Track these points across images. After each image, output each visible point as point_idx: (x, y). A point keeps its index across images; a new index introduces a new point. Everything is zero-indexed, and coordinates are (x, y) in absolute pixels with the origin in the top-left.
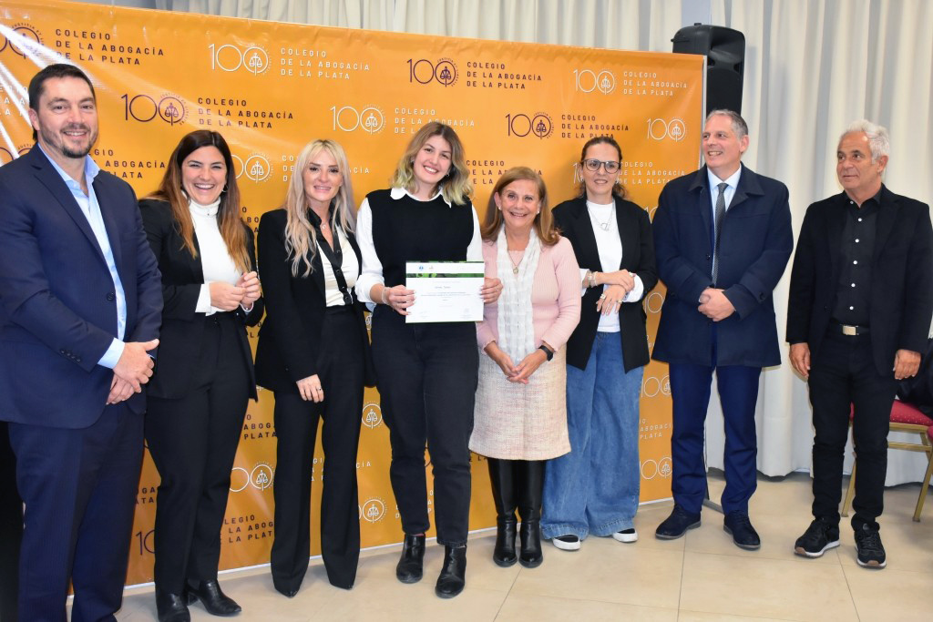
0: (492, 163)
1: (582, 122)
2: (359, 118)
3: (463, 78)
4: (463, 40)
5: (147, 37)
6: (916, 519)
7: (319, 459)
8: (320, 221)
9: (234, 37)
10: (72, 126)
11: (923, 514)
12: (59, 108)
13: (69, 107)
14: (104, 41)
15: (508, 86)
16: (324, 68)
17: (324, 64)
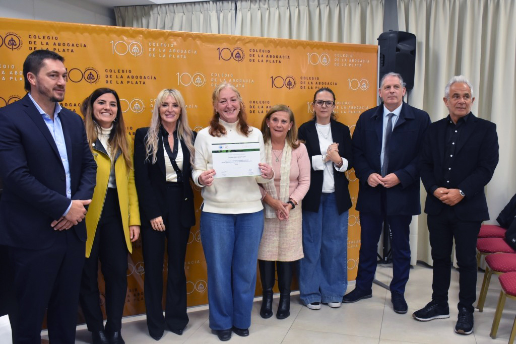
0: (263, 102)
1: (311, 80)
2: (192, 79)
3: (247, 58)
4: (248, 38)
8: (168, 134)
9: (124, 37)
14: (54, 41)
15: (272, 61)
16: (172, 53)
17: (172, 51)
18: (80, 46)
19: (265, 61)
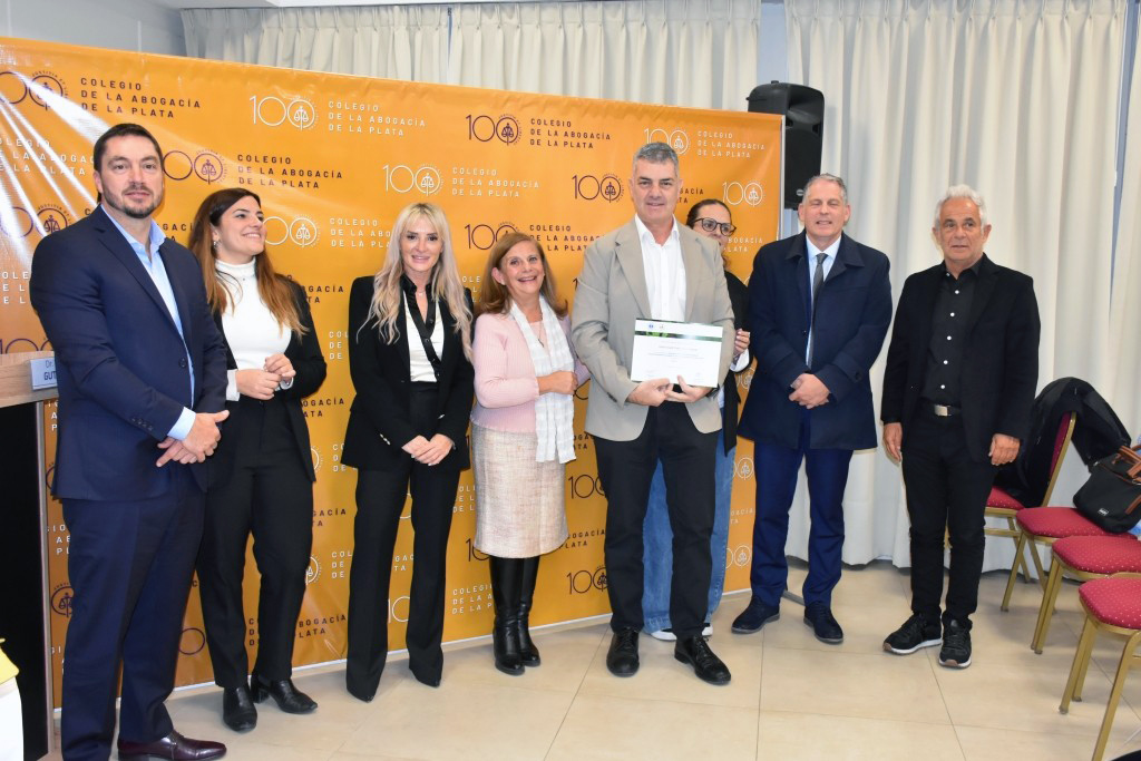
0: (557, 228)
2: (414, 180)
3: (526, 136)
4: (526, 95)
5: (182, 87)
6: (1004, 609)
8: (416, 290)
9: (277, 88)
10: (134, 186)
11: (1012, 602)
12: (121, 167)
13: (130, 166)
14: (134, 92)
15: (575, 144)
16: (375, 124)
17: (376, 119)
18: (186, 104)
19: (561, 143)
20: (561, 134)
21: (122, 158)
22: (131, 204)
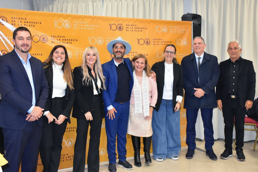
0: (134, 53)
1: (158, 40)
2: (96, 41)
3: (125, 29)
4: (125, 18)
5: (37, 19)
6: (254, 150)
7: (89, 137)
8: (91, 70)
9: (61, 18)
10: (24, 44)
11: (256, 149)
12: (21, 39)
13: (23, 39)
14: (25, 20)
15: (138, 31)
17: (86, 26)
18: (38, 23)
19: (134, 31)
20: (134, 28)
21: (21, 37)
22: (23, 49)
